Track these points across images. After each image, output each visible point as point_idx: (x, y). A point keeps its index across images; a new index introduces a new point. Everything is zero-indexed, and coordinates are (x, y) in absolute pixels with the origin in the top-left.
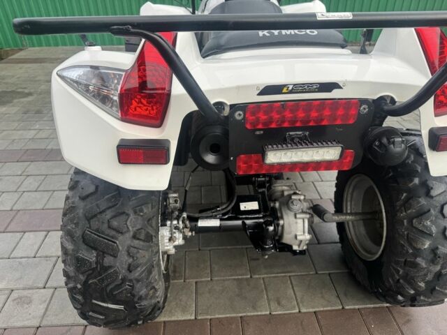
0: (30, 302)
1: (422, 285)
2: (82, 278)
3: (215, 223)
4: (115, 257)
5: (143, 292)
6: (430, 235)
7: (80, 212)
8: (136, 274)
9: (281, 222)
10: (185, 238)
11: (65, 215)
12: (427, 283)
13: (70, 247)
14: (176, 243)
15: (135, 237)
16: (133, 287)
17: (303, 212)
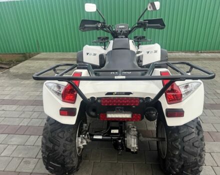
0: (29, 163)
1: (178, 170)
2: (47, 153)
3: (100, 137)
4: (59, 146)
5: (68, 161)
6: (178, 149)
7: (49, 129)
8: (66, 154)
9: (126, 139)
10: (87, 142)
11: (44, 130)
12: (179, 169)
13: (44, 142)
14: (84, 144)
15: (66, 140)
16: (64, 158)
17: (134, 136)
